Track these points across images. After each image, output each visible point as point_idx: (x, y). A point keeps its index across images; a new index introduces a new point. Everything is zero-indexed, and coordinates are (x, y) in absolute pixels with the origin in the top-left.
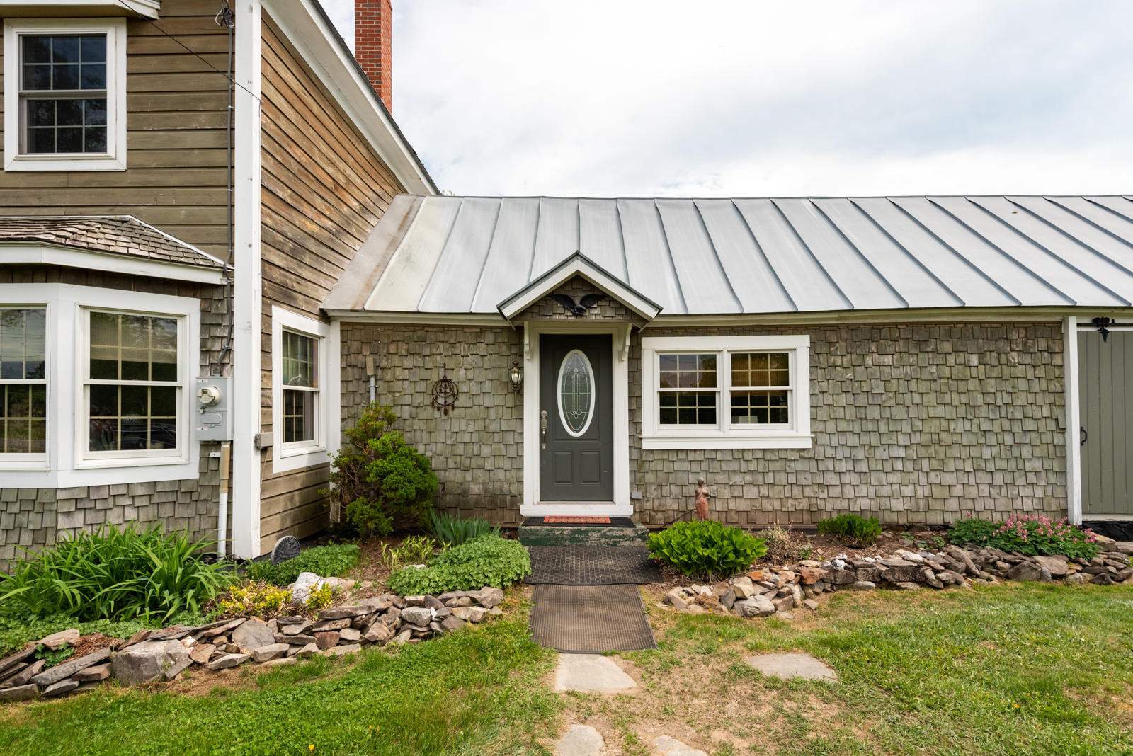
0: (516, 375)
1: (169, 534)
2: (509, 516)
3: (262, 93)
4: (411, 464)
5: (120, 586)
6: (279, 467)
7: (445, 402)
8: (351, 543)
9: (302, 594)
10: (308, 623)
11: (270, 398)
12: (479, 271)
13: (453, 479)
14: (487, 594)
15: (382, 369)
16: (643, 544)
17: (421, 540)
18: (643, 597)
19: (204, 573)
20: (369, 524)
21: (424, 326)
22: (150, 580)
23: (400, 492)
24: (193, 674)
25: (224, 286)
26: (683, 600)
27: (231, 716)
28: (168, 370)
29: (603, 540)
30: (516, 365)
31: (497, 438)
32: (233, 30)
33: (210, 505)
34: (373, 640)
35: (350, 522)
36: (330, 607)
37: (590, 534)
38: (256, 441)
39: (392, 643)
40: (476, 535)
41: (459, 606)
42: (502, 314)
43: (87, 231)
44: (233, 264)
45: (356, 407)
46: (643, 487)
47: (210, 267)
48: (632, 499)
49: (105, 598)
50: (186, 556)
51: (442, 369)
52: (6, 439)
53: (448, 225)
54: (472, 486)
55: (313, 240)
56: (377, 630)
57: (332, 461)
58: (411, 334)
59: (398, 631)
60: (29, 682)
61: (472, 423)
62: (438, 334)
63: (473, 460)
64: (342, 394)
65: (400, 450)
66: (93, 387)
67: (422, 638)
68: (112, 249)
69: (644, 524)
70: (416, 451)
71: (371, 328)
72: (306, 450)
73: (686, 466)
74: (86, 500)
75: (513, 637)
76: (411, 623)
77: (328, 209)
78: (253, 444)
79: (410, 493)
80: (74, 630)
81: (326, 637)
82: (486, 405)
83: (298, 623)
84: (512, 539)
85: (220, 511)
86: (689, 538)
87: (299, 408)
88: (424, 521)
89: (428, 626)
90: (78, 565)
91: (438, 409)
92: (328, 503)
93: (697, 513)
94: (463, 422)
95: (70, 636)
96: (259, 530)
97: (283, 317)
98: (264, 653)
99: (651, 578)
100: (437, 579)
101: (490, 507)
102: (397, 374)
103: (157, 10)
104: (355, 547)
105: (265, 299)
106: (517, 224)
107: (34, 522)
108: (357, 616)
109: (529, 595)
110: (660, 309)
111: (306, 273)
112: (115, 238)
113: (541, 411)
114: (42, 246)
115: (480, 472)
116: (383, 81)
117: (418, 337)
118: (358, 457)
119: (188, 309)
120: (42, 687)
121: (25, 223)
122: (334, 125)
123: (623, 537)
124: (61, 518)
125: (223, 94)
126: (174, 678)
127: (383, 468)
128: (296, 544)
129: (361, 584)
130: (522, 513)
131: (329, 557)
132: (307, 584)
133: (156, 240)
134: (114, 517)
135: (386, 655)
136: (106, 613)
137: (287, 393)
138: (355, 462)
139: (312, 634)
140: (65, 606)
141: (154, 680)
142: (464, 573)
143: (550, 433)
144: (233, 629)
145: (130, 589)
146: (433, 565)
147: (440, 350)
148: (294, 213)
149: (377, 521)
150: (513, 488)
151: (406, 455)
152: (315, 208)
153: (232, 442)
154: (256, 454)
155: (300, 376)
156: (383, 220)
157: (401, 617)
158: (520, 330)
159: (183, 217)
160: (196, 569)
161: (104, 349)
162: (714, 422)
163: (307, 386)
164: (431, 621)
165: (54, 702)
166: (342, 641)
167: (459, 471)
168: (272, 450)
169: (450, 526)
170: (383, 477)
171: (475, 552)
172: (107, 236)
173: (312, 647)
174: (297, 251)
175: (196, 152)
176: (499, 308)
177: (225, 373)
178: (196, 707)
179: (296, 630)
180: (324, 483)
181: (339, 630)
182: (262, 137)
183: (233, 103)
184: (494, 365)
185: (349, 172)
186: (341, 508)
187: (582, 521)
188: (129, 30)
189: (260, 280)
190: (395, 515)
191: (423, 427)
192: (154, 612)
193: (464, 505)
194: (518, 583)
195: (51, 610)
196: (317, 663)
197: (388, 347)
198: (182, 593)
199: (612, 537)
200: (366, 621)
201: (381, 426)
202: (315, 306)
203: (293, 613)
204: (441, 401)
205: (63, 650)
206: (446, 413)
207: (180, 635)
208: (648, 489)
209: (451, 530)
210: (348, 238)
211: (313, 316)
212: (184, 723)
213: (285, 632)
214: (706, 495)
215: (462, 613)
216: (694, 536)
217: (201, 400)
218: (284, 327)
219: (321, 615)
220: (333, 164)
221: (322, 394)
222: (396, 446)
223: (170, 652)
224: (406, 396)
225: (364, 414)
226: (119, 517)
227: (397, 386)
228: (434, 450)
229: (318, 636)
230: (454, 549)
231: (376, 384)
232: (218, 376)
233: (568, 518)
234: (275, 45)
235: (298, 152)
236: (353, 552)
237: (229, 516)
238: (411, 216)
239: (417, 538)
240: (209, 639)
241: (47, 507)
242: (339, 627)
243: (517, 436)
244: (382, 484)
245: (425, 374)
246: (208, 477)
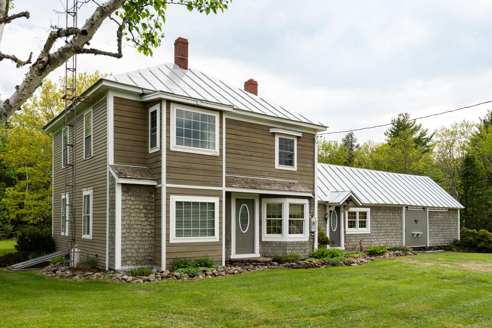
0: (327, 216)
47: (311, 193)
48: (345, 246)
103: (302, 136)
119: (306, 202)
159: (306, 182)
162: (355, 228)
175: (308, 168)
184: (322, 213)
188: (297, 139)
208: (347, 243)
246: (311, 239)
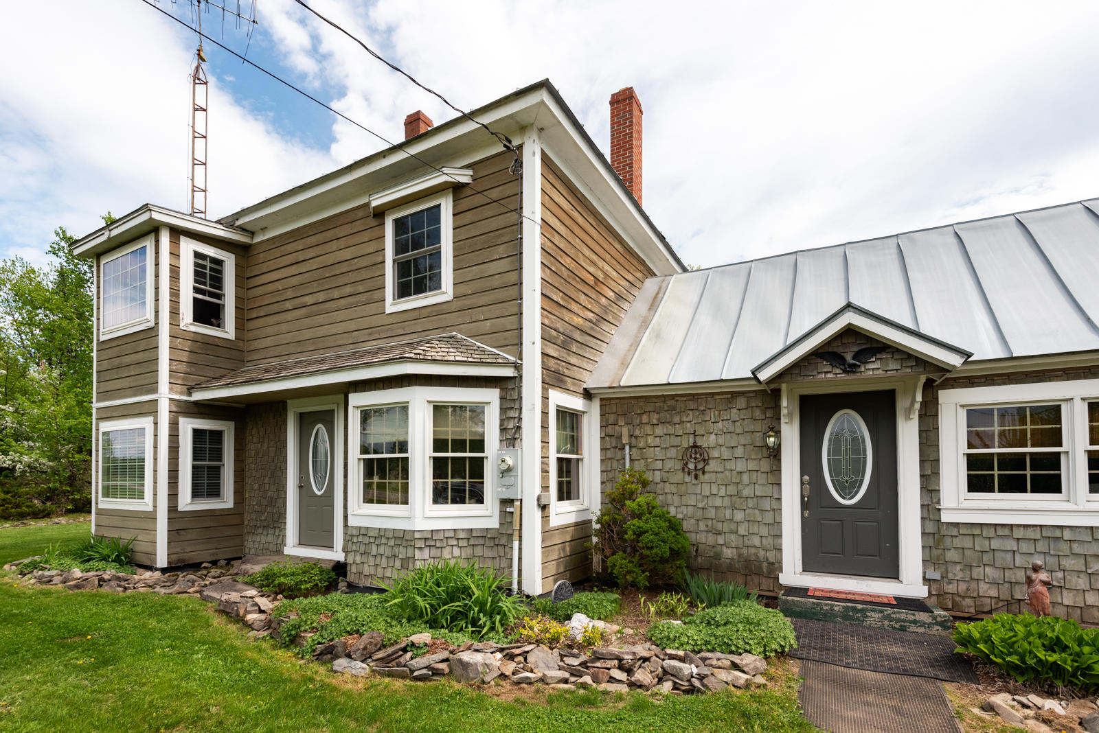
0: (772, 439)
1: (481, 569)
2: (766, 584)
3: (542, 219)
4: (665, 525)
5: (453, 606)
6: (555, 522)
7: (696, 467)
8: (612, 592)
9: (577, 632)
10: (583, 658)
11: (548, 464)
12: (729, 338)
13: (704, 541)
14: (747, 660)
15: (636, 437)
16: (944, 633)
17: (676, 597)
18: (949, 697)
19: (506, 603)
20: (627, 577)
21: (673, 396)
22: (470, 603)
23: (655, 551)
24: (502, 683)
25: (515, 377)
26: (1014, 712)
27: (530, 723)
28: (478, 445)
29: (886, 622)
30: (772, 429)
31: (751, 503)
32: (521, 175)
33: (507, 549)
34: (639, 684)
35: (611, 573)
36: (599, 647)
37: (868, 614)
38: (539, 499)
39: (655, 690)
40: (733, 598)
41: (719, 668)
42: (756, 378)
43: (431, 347)
44: (521, 359)
45: (613, 472)
46: (943, 568)
47: (506, 364)
48: (926, 580)
49: (444, 613)
50: (493, 588)
51: (692, 436)
52: (387, 493)
53: (696, 299)
54: (725, 549)
55: (578, 332)
56: (641, 675)
57: (594, 518)
58: (662, 404)
59: (660, 680)
60: (404, 666)
61: (724, 487)
62: (687, 402)
63: (725, 524)
64: (601, 460)
65: (654, 511)
66: (435, 458)
67: (683, 691)
68: (446, 358)
69: (945, 609)
70: (668, 513)
71: (626, 401)
72: (574, 509)
73: (1012, 545)
74: (432, 539)
75: (780, 710)
76: (672, 675)
77: (590, 302)
78: (536, 503)
79: (665, 552)
80: (427, 634)
81: (598, 673)
82: (739, 470)
83: (576, 656)
84: (773, 608)
85: (514, 556)
86: (1021, 635)
87: (568, 472)
88: (677, 579)
89: (689, 681)
90: (428, 587)
91: (689, 474)
92: (591, 554)
93: (1031, 604)
94: (714, 487)
95: (426, 638)
96: (541, 572)
97: (559, 398)
98: (551, 677)
99: (961, 676)
100: (695, 637)
101: (745, 572)
102: (649, 441)
103: (471, 176)
104: (616, 596)
105: (544, 385)
106: (772, 286)
107: (402, 552)
108: (623, 659)
109: (796, 670)
110: (969, 355)
111: (574, 360)
112: (447, 350)
113: (802, 475)
114: (407, 362)
115: (733, 537)
116: (634, 180)
117: (668, 406)
118: (617, 516)
119: (491, 396)
120: (412, 671)
121: (397, 347)
122: (594, 230)
123: (915, 622)
124: (417, 551)
125: (514, 227)
126: (489, 683)
127: (639, 527)
128: (570, 587)
129: (624, 631)
130: (780, 582)
131: (596, 602)
132: (580, 623)
133: (472, 348)
134: (446, 553)
135: (651, 700)
136: (445, 624)
137: (560, 460)
138: (615, 521)
139: (587, 668)
140: (421, 616)
141: (477, 681)
142: (723, 636)
143: (814, 500)
144: (527, 652)
145: (459, 609)
146: (690, 623)
147: (691, 417)
148: (564, 311)
149: (634, 575)
150: (771, 556)
151: (660, 516)
152: (580, 304)
153: (521, 500)
154: (539, 511)
155: (569, 446)
156: (635, 304)
157: (662, 668)
158: (776, 394)
159: (488, 328)
160: (500, 599)
161: (440, 431)
162: (1059, 490)
163: (573, 454)
164: (692, 677)
165: (419, 683)
166: (612, 680)
167: (710, 534)
168: (549, 508)
169: (704, 587)
170: (639, 536)
171: (733, 617)
172: (443, 349)
173: (587, 679)
174: (566, 342)
175: (497, 276)
176: (753, 373)
177: (516, 446)
178: (506, 710)
179: (575, 662)
180: (588, 537)
181: (609, 669)
182: (542, 254)
183: (521, 233)
184: (747, 430)
185: (607, 267)
186: (603, 560)
187: (857, 598)
188: (454, 197)
189: (541, 369)
190: (651, 571)
191: (674, 490)
192: (474, 629)
193: (716, 568)
194: (782, 654)
195: (413, 617)
196: (593, 694)
197: (641, 417)
198: (491, 617)
199: (899, 620)
200: (632, 665)
201: (637, 489)
202: (580, 386)
203: (570, 647)
204: (691, 466)
205: (422, 647)
206: (696, 477)
207: (492, 650)
208: (950, 569)
209: (706, 591)
210: (606, 326)
211: (579, 395)
212: (498, 721)
213: (566, 662)
214: (1046, 583)
215: (723, 675)
216: (1030, 634)
217: (501, 467)
218: (558, 406)
219: (594, 653)
220: (594, 264)
221: (585, 461)
222: (651, 508)
223: (486, 662)
224: (658, 462)
225: (620, 478)
226: (449, 553)
227: (649, 452)
228: (685, 513)
229: (592, 670)
230: (710, 610)
231: (630, 451)
232: (512, 448)
233: (838, 593)
234: (551, 177)
235: (567, 260)
236: (615, 601)
237: (520, 559)
238: (660, 295)
239: (672, 594)
240: (511, 657)
241: (409, 543)
242: (609, 666)
243: (773, 502)
244: (638, 542)
245: (676, 441)
246: (505, 526)
